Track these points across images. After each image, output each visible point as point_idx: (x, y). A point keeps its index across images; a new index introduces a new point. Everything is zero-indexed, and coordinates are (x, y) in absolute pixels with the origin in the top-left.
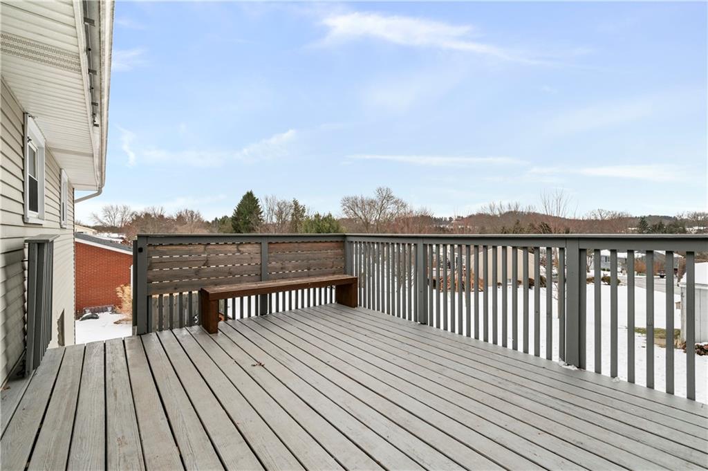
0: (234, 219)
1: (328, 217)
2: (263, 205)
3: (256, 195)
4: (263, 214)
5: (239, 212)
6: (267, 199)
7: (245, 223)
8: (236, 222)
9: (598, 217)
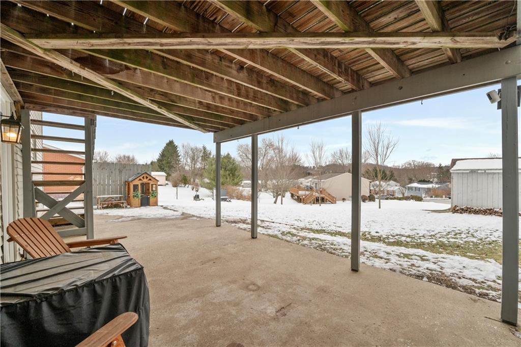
0: (159, 160)
1: (227, 155)
2: (181, 151)
3: (176, 143)
4: (180, 157)
5: (163, 155)
6: (183, 146)
7: (167, 163)
8: (161, 163)
9: (413, 166)
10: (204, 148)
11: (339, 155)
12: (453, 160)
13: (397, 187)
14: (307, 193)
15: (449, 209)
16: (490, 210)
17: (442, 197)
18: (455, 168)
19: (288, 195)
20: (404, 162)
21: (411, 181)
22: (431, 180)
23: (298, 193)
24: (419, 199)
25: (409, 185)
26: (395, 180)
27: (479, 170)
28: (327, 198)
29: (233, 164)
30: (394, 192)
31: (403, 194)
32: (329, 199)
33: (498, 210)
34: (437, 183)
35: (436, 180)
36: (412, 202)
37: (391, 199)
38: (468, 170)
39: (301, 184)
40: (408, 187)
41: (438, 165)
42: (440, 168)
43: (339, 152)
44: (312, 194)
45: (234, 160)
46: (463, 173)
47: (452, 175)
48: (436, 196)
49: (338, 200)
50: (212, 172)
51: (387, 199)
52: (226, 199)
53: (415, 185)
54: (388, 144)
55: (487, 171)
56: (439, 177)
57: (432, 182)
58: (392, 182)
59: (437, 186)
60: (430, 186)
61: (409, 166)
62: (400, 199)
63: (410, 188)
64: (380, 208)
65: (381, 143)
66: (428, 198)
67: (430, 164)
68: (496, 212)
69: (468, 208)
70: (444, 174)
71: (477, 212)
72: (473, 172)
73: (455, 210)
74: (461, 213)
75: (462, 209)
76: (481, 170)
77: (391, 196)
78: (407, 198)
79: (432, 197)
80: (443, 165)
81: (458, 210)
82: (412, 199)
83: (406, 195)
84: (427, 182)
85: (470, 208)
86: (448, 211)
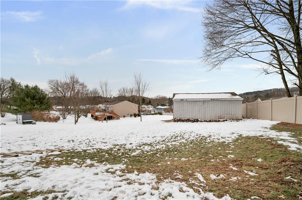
1: (35, 87)
9: (159, 97)
10: (13, 81)
11: (123, 90)
12: (174, 94)
13: (152, 108)
14: (102, 113)
15: (172, 120)
16: (188, 119)
17: (170, 112)
18: (175, 98)
19: (89, 115)
20: (155, 96)
21: (158, 105)
22: (166, 104)
23: (95, 114)
24: (161, 114)
25: (157, 107)
26: (151, 105)
27: (184, 99)
28: (114, 116)
29: (42, 94)
30: (151, 110)
31: (155, 112)
32: (115, 117)
33: (191, 119)
34: (168, 106)
35: (168, 104)
36: (158, 115)
37: (149, 114)
38: (180, 99)
39: (100, 108)
40: (157, 108)
41: (168, 98)
42: (169, 99)
43: (122, 89)
44: (105, 114)
45: (42, 91)
46: (178, 101)
47: (173, 102)
48: (168, 112)
49: (121, 117)
50: (18, 100)
51: (147, 115)
52: (32, 121)
53: (160, 107)
54: (145, 84)
55: (187, 100)
56: (169, 103)
57: (166, 106)
58: (150, 106)
59: (168, 107)
60: (165, 107)
61: (157, 98)
62: (153, 114)
63: (158, 109)
64: (141, 121)
65: (141, 83)
66: (165, 113)
67: (166, 97)
68: (191, 120)
69: (180, 119)
70: (170, 101)
71: (183, 121)
72: (182, 100)
73: (175, 120)
74: (177, 122)
75: (178, 120)
76: (185, 99)
77: (149, 113)
78: (156, 114)
79: (166, 113)
80: (170, 98)
81: (176, 120)
82: (158, 114)
83: (156, 112)
84: (164, 105)
85: (181, 119)
86: (172, 121)
